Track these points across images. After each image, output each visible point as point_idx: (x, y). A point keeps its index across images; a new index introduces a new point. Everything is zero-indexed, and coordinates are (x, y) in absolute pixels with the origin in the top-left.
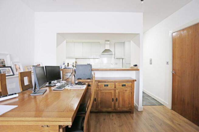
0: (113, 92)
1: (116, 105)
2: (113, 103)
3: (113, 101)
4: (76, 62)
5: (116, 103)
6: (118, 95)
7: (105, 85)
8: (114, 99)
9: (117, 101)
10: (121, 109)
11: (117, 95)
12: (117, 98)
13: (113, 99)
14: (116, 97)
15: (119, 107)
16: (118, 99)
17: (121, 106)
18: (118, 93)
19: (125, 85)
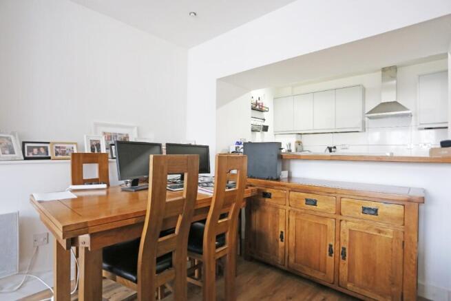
0: (330, 224)
1: (341, 270)
2: (330, 260)
3: (330, 255)
4: (299, 143)
5: (341, 265)
6: (347, 239)
7: (308, 201)
8: (336, 249)
9: (344, 258)
10: (357, 290)
11: (345, 237)
12: (344, 249)
13: (331, 246)
14: (342, 245)
15: (351, 279)
16: (347, 251)
17: (358, 277)
18: (347, 233)
19: (376, 211)
